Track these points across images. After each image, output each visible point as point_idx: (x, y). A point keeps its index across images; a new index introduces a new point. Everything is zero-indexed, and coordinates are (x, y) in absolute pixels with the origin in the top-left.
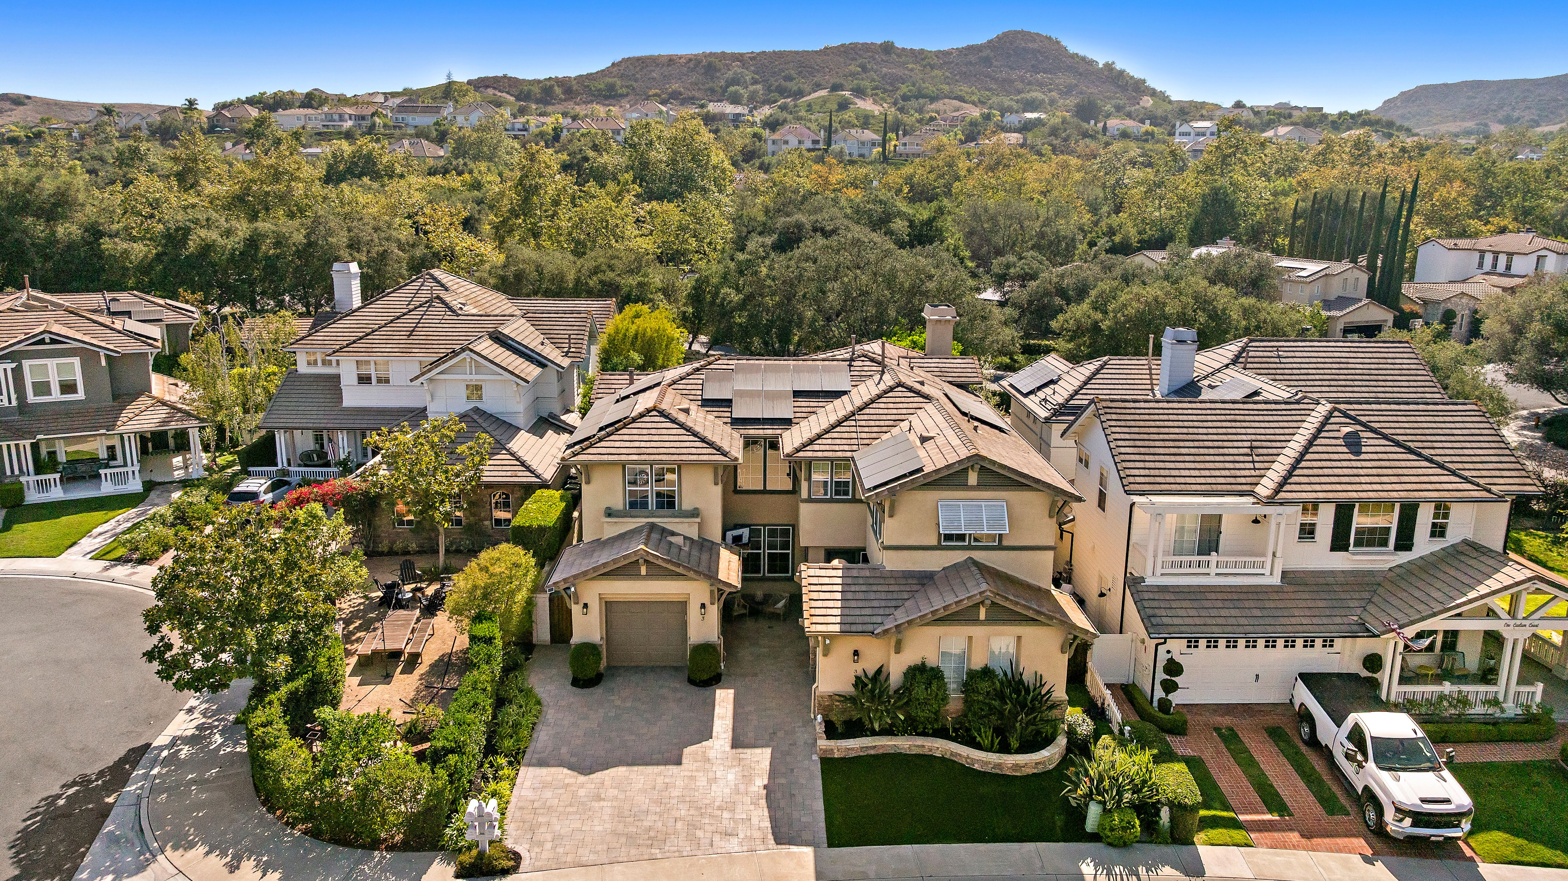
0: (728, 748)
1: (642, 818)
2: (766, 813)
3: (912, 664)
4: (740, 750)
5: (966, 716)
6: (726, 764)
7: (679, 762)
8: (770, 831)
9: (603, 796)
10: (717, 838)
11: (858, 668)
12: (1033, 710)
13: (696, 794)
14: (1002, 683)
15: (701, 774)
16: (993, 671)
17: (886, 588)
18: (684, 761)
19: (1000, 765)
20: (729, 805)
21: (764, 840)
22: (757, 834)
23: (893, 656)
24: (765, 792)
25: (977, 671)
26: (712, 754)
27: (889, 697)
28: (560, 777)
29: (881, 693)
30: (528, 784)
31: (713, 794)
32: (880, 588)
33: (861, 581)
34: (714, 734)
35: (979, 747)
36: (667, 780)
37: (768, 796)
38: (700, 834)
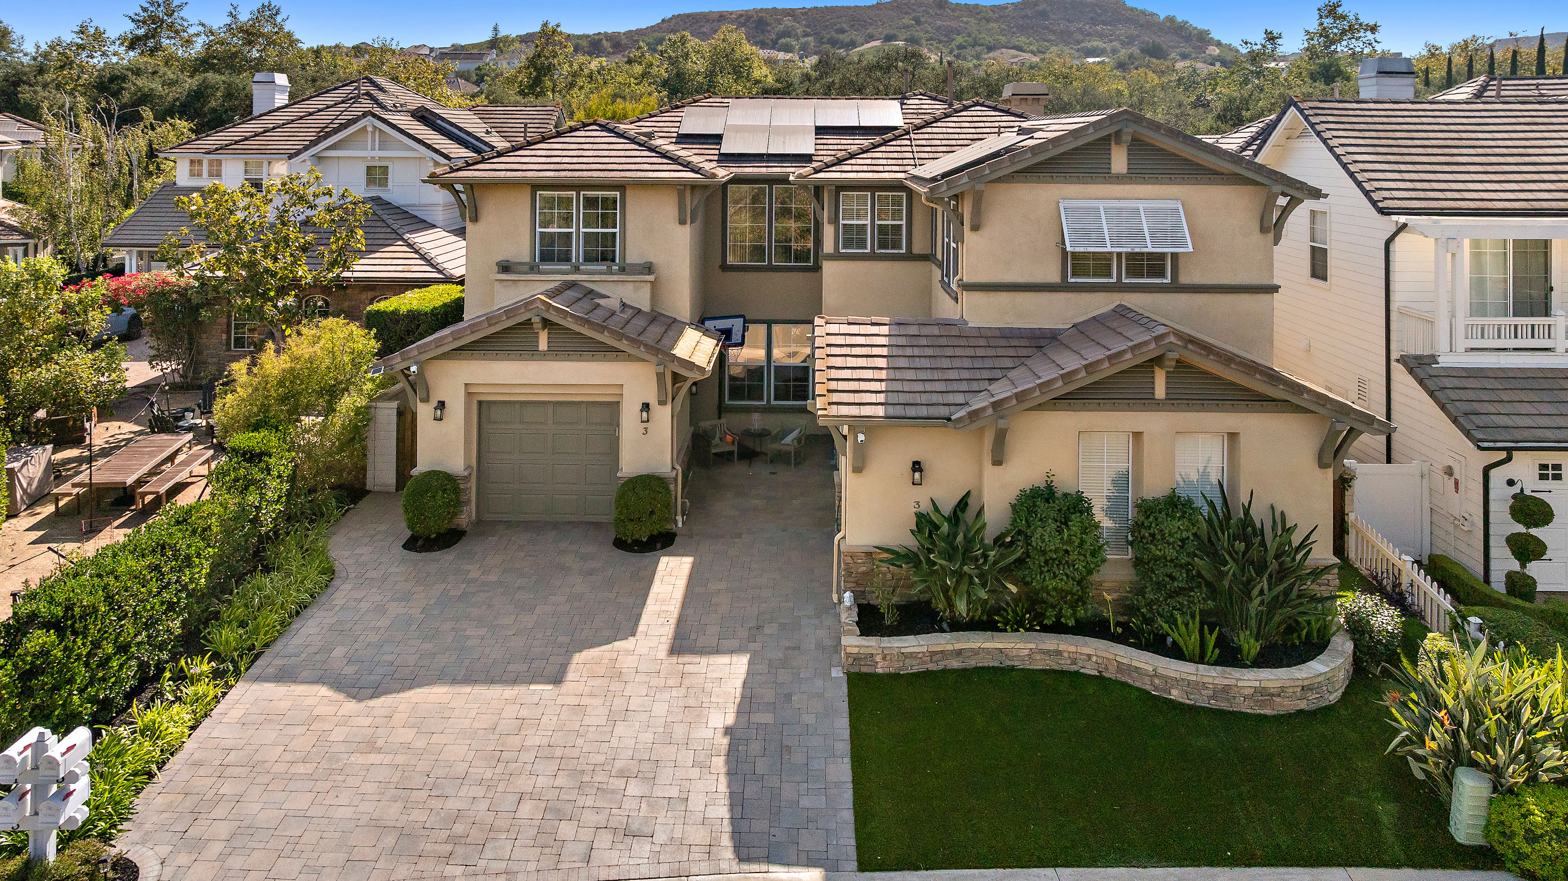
0: (662, 652)
1: (449, 791)
2: (723, 787)
3: (1028, 488)
4: (687, 659)
5: (1141, 592)
6: (655, 682)
7: (557, 680)
8: (727, 827)
9: (380, 743)
10: (604, 839)
11: (921, 497)
12: (1283, 573)
13: (580, 742)
14: (1209, 522)
15: (598, 701)
16: (1189, 502)
17: (970, 352)
18: (571, 675)
19: (1226, 689)
20: (646, 767)
21: (710, 849)
22: (698, 836)
23: (990, 471)
24: (725, 741)
25: (1156, 501)
26: (627, 663)
27: (986, 549)
28: (310, 701)
29: (969, 541)
30: (236, 714)
31: (614, 742)
32: (959, 352)
33: (924, 342)
34: (641, 628)
35: (1176, 653)
36: (524, 713)
37: (732, 753)
38: (566, 830)
